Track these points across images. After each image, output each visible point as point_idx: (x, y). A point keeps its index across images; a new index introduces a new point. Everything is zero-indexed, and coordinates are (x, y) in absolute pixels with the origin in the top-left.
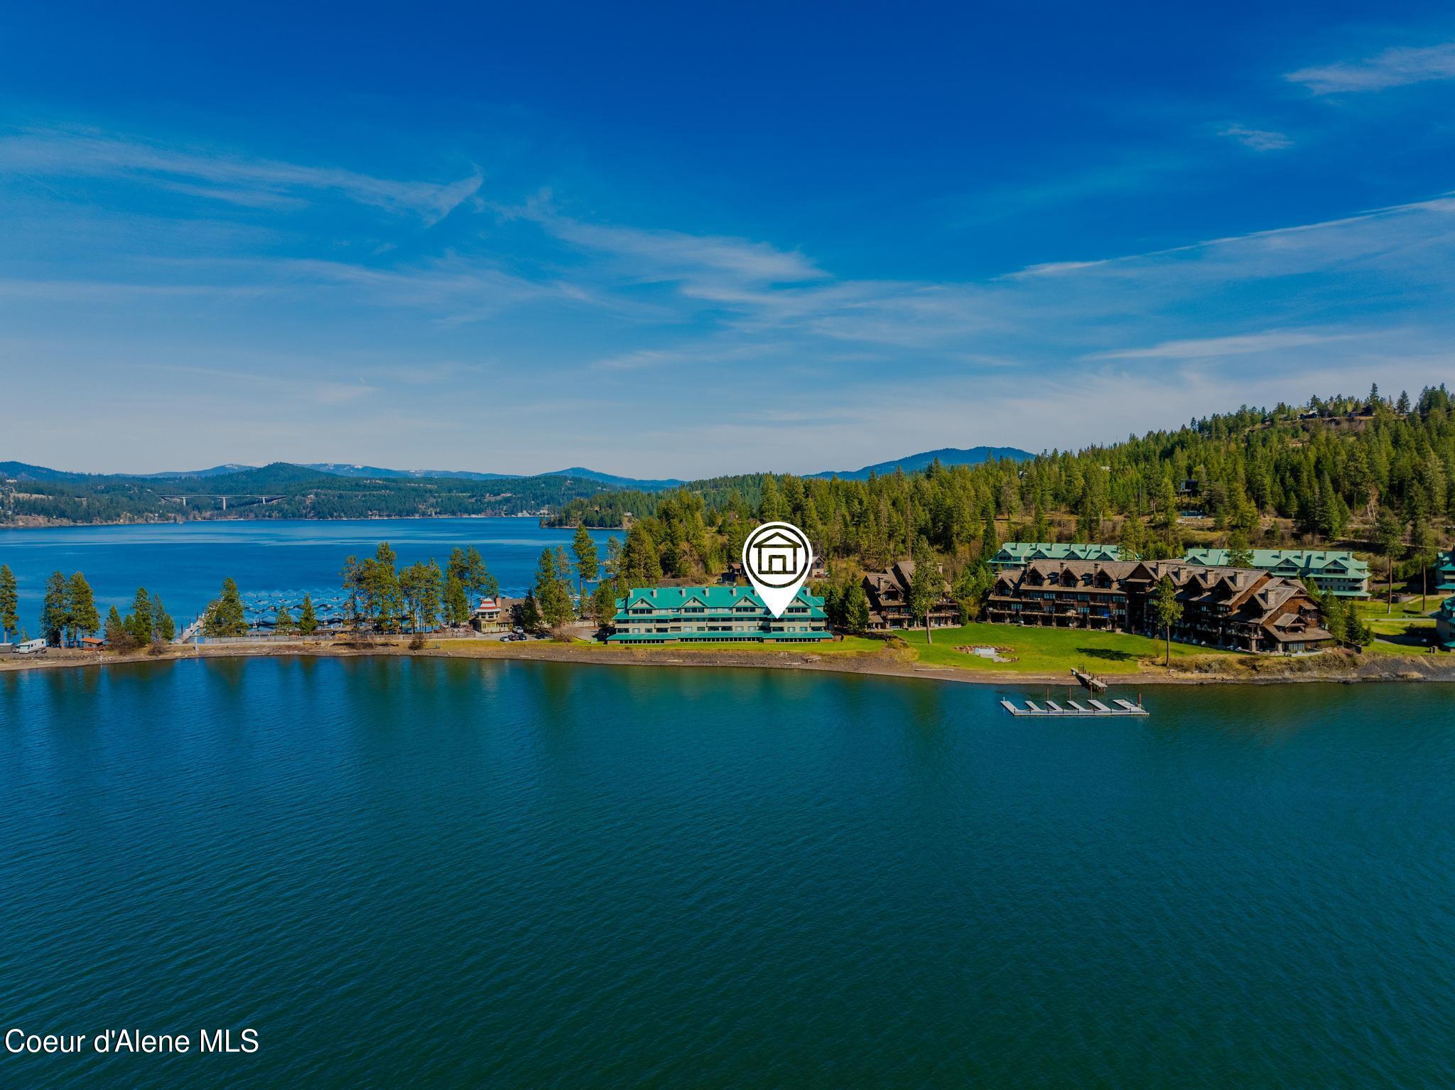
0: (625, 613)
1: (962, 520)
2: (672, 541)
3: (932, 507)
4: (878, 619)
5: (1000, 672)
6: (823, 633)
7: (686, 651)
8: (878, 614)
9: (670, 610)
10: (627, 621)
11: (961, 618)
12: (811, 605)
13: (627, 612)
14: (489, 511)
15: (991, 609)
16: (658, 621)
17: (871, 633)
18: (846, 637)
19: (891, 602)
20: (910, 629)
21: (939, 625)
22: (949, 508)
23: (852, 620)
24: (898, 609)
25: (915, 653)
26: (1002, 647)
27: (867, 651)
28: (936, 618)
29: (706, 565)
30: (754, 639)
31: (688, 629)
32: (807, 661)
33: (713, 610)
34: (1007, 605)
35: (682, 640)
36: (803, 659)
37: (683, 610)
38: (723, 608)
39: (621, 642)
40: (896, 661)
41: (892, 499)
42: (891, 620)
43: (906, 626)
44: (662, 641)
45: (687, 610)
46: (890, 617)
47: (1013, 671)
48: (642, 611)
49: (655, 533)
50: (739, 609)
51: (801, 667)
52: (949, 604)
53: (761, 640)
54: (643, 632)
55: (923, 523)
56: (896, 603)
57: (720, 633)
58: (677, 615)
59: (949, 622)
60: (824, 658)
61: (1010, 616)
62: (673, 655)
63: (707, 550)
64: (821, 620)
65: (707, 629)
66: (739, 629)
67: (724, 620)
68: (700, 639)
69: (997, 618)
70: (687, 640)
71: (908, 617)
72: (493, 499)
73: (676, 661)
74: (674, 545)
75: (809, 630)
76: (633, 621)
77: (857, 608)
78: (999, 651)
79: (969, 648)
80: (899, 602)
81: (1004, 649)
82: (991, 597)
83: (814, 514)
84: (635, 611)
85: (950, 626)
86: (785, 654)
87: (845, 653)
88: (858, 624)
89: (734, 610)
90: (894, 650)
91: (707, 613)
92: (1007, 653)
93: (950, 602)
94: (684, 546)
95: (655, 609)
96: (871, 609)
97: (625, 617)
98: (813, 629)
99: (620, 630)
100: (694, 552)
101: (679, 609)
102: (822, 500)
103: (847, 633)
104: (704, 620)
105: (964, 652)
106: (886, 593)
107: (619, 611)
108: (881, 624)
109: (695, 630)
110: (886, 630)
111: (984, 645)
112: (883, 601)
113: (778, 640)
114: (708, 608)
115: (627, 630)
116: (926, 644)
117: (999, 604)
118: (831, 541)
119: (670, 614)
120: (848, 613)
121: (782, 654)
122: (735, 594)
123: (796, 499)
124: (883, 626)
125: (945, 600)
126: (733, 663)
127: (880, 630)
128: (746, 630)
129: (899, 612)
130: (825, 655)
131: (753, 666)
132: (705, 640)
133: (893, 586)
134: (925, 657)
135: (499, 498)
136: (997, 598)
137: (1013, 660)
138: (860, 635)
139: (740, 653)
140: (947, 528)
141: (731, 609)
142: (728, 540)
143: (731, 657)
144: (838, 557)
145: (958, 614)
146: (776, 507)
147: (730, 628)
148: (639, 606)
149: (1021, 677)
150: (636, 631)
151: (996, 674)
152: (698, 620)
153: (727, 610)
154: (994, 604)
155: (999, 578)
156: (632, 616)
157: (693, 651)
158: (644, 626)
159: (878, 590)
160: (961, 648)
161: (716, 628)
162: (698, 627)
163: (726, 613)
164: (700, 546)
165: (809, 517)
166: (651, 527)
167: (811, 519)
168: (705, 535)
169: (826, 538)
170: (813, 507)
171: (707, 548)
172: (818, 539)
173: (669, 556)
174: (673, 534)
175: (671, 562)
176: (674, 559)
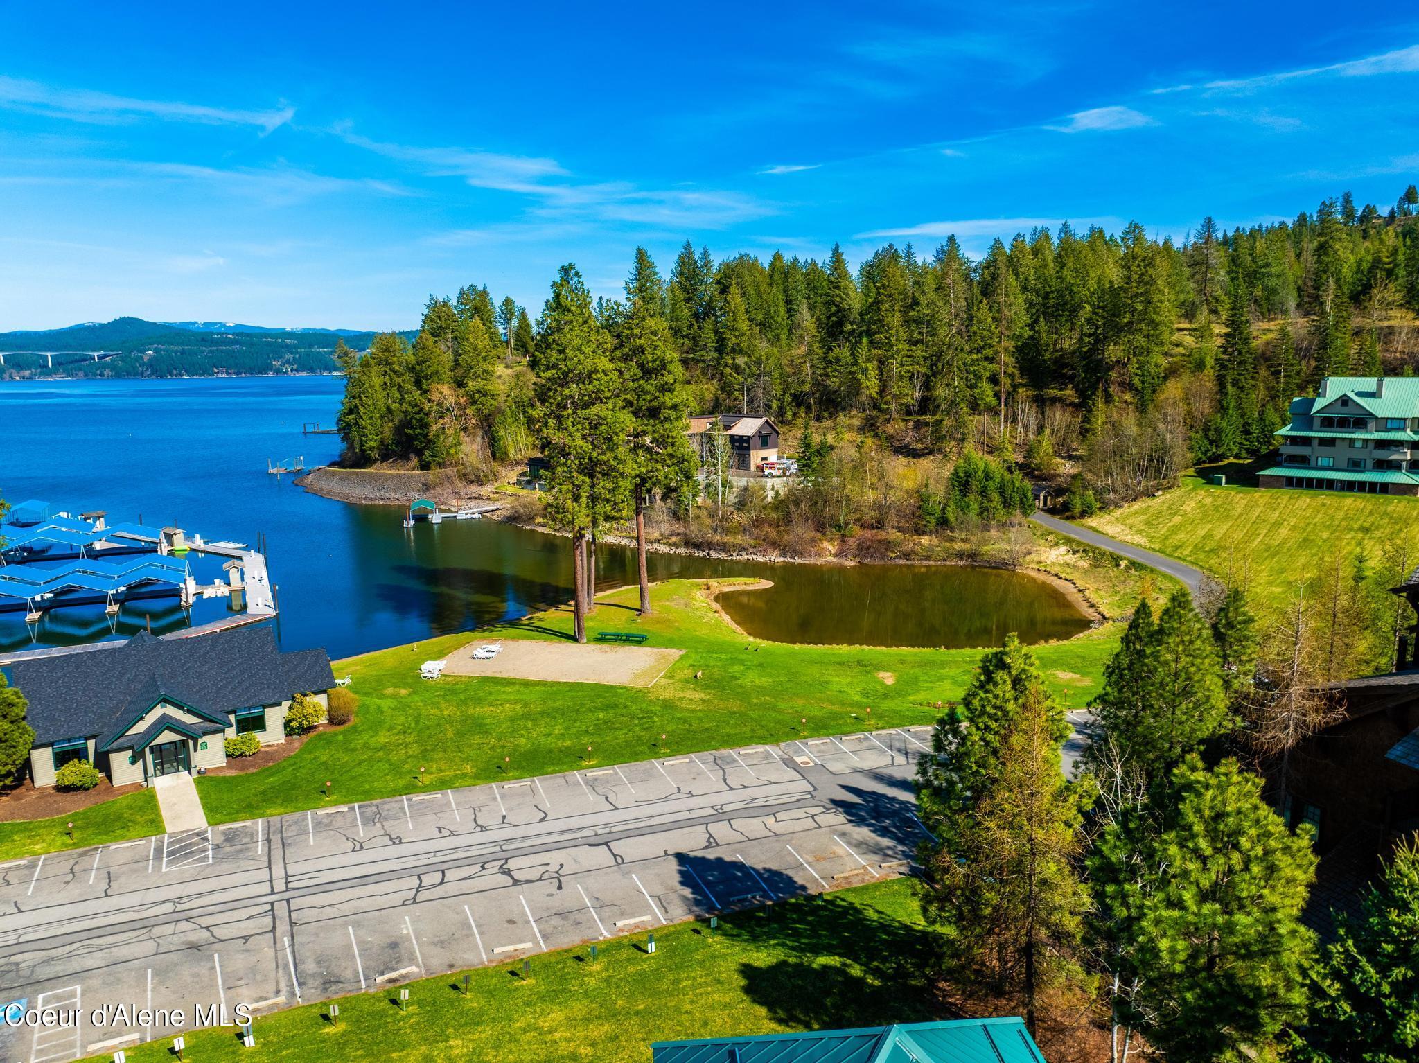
2: (418, 382)
29: (493, 440)
63: (500, 402)
74: (424, 392)
83: (744, 324)
94: (445, 394)
100: (469, 410)
123: (703, 294)
144: (809, 418)
164: (485, 395)
165: (732, 329)
166: (387, 354)
167: (737, 333)
168: (500, 369)
169: (777, 374)
170: (742, 308)
171: (501, 399)
172: (759, 375)
173: (412, 418)
174: (418, 368)
175: (418, 431)
176: (425, 426)
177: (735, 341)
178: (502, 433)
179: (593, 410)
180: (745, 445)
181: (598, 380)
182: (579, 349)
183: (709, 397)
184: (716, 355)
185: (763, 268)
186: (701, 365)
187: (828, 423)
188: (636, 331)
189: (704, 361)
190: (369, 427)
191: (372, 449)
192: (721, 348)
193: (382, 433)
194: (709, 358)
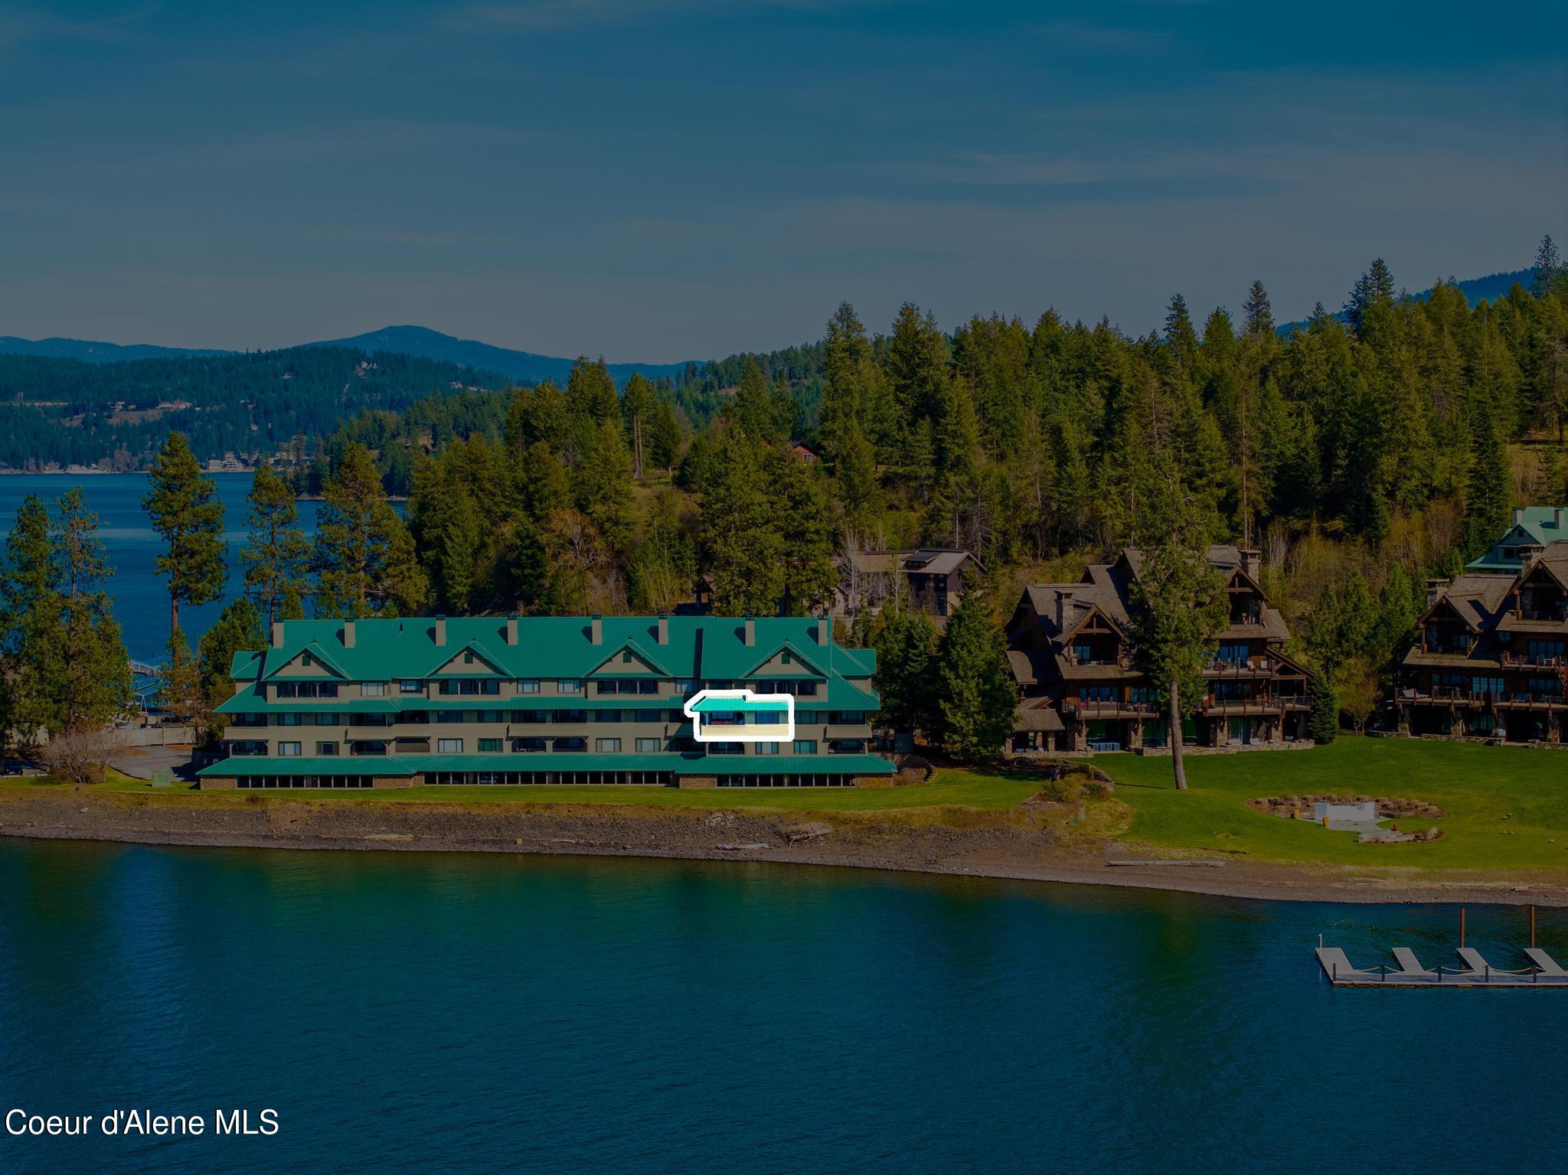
0: (257, 693)
1: (1404, 439)
2: (528, 506)
3: (1323, 401)
4: (1050, 720)
5: (1364, 870)
6: (868, 760)
7: (427, 810)
8: (1051, 706)
9: (395, 687)
10: (261, 720)
11: (1316, 719)
12: (831, 671)
13: (261, 690)
14: (122, 455)
15: (1409, 693)
16: (360, 719)
17: (1022, 761)
18: (938, 773)
19: (1095, 670)
20: (1149, 752)
21: (1246, 741)
22: (1367, 403)
23: (957, 719)
24: (1114, 689)
25: (1122, 816)
26: (1404, 802)
27: (973, 809)
28: (1233, 718)
29: (630, 582)
30: (650, 777)
31: (450, 747)
32: (787, 838)
33: (528, 687)
34: (1462, 679)
35: (430, 778)
36: (778, 834)
37: (434, 688)
38: (558, 680)
39: (243, 781)
40: (1057, 839)
41: (1203, 378)
42: (1090, 723)
43: (1137, 741)
44: (367, 781)
45: (445, 686)
46: (1085, 714)
47: (1405, 869)
48: (306, 688)
49: (488, 486)
50: (605, 686)
51: (764, 857)
52: (1277, 677)
53: (669, 779)
54: (310, 751)
55: (1290, 450)
56: (1110, 672)
57: (549, 759)
58: (416, 701)
59: (1277, 734)
60: (842, 829)
61: (1468, 714)
62: (388, 820)
63: (638, 534)
64: (857, 718)
65: (507, 746)
66: (608, 746)
67: (563, 716)
68: (485, 776)
69: (1430, 721)
70: (444, 777)
71: (1144, 714)
72: (134, 418)
73: (394, 837)
74: (537, 519)
75: (823, 749)
76: (280, 719)
77: (973, 684)
78: (1388, 812)
79: (1299, 804)
80: (1120, 669)
81: (1410, 807)
82: (1415, 657)
83: (972, 428)
84: (286, 688)
85: (1278, 743)
86: (725, 819)
87: (909, 816)
88: (976, 733)
89: (593, 687)
90: (1057, 805)
91: (509, 695)
92: (1416, 817)
93: (1283, 671)
94: (567, 522)
95: (349, 683)
96: (1031, 691)
97: (255, 706)
98: (836, 745)
99: (241, 747)
100: (599, 544)
101: (422, 684)
102: (1001, 384)
103: (944, 759)
104: (499, 716)
105: (1282, 813)
106: (1079, 640)
107: (240, 688)
108: (1056, 733)
109: (472, 749)
110: (1071, 754)
111: (1351, 794)
112: (1070, 666)
113: (722, 780)
114: (511, 680)
115: (261, 747)
116: (1173, 791)
117: (1436, 678)
118: (1017, 507)
119: (395, 698)
120: (949, 698)
121: (716, 820)
122: (598, 638)
123: (924, 381)
124: (1064, 742)
125: (1264, 664)
126: (563, 845)
127: (1053, 754)
128: (628, 749)
129: (1121, 698)
130: (845, 822)
131: (621, 852)
132: (500, 777)
133: (1100, 620)
134: (1150, 826)
135: (153, 415)
136: (1429, 660)
137: (1420, 836)
138: (984, 765)
139: (591, 813)
140: (1362, 466)
141: (582, 682)
142: (702, 505)
143: (563, 826)
144: (1035, 557)
145: (1307, 708)
146: (856, 404)
147: (580, 744)
148: (298, 671)
149: (1424, 884)
150: (290, 749)
151: (1351, 874)
152: (481, 716)
153: (569, 687)
154: (1420, 677)
155: (1438, 597)
156: (274, 700)
157: (450, 810)
158: (311, 736)
159: (1057, 630)
160: (1274, 803)
161: (532, 744)
162: (481, 740)
163: (567, 695)
164: (617, 523)
165: (955, 435)
166: (474, 466)
167: (961, 442)
168: (637, 491)
169: (997, 498)
170: (971, 406)
171: (639, 529)
172: (975, 501)
173: (520, 554)
174: (532, 488)
175: (527, 571)
176: (537, 564)
177: (958, 451)
178: (641, 572)
179: (751, 532)
180: (942, 585)
181: (754, 510)
182: (740, 488)
183: (918, 529)
184: (932, 471)
185: (1026, 335)
186: (912, 484)
187: (1057, 562)
188: (787, 471)
189: (916, 478)
190: (458, 566)
191: (458, 596)
192: (939, 459)
193: (473, 574)
194: (924, 475)
